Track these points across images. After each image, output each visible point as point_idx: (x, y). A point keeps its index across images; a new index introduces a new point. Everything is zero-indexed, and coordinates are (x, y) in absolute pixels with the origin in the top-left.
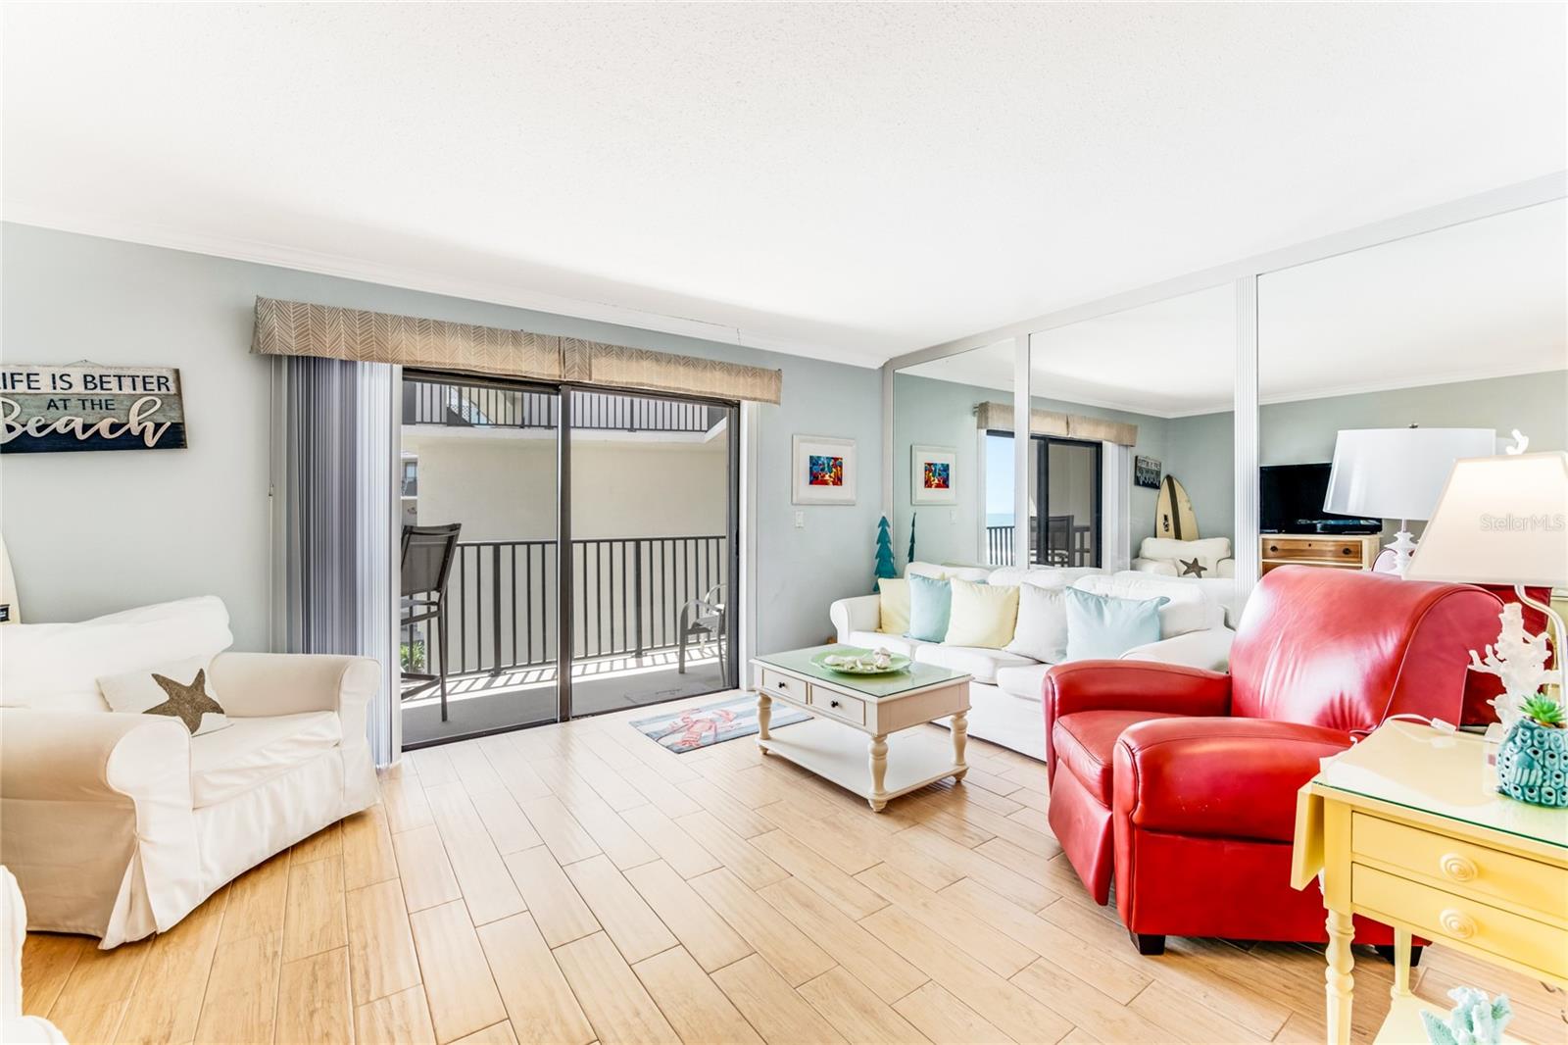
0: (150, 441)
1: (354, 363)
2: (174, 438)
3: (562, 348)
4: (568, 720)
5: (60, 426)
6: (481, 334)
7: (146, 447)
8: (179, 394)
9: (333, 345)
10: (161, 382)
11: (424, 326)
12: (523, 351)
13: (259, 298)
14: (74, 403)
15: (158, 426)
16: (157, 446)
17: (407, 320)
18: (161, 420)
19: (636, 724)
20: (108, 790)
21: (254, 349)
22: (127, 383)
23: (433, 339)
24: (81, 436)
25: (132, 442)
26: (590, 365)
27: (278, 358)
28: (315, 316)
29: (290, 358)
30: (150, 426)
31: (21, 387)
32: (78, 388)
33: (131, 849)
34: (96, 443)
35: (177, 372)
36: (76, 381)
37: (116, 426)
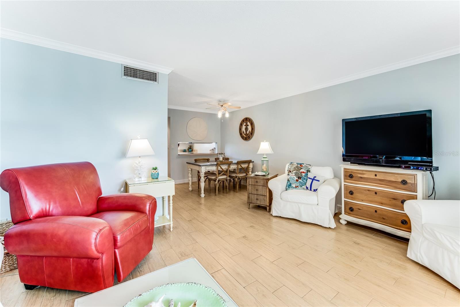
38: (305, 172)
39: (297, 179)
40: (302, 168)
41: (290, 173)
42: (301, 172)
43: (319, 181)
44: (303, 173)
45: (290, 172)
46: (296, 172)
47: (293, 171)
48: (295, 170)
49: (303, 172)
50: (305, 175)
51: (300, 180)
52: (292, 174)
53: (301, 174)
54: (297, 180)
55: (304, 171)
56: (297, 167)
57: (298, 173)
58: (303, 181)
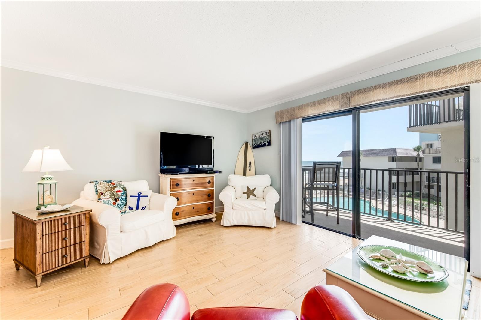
0: (267, 145)
1: (290, 121)
2: (270, 143)
5: (258, 143)
6: (315, 103)
8: (270, 135)
10: (268, 133)
11: (302, 106)
14: (260, 139)
15: (268, 141)
17: (298, 106)
18: (268, 140)
21: (277, 123)
22: (265, 134)
25: (264, 145)
26: (350, 101)
27: (280, 124)
31: (256, 137)
32: (260, 137)
34: (261, 146)
35: (270, 131)
36: (260, 135)
37: (263, 142)
38: (121, 191)
39: (114, 201)
40: (115, 187)
41: (101, 196)
42: (117, 192)
43: (147, 196)
44: (119, 193)
45: (102, 194)
46: (110, 193)
47: (106, 192)
48: (108, 191)
49: (119, 191)
50: (122, 194)
51: (118, 202)
52: (105, 197)
53: (117, 194)
54: (114, 204)
55: (120, 189)
56: (109, 185)
57: (114, 194)
58: (121, 202)
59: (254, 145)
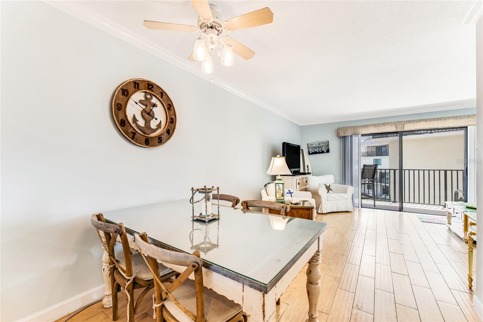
0: (325, 152)
1: (352, 136)
2: (328, 151)
3: (395, 124)
4: (401, 211)
5: (316, 151)
6: (375, 125)
7: (324, 153)
8: (328, 144)
9: (349, 133)
10: (326, 143)
11: (364, 126)
12: (386, 127)
13: (338, 128)
14: (317, 147)
15: (326, 149)
16: (326, 152)
17: (361, 126)
18: (326, 148)
19: (417, 216)
20: (319, 194)
21: (337, 136)
22: (322, 143)
23: (366, 129)
24: (318, 152)
25: (323, 152)
26: (404, 126)
27: (341, 137)
28: (345, 129)
29: (343, 137)
30: (325, 149)
31: (312, 146)
32: (317, 145)
33: (321, 203)
34: (319, 153)
35: (328, 141)
36: (317, 144)
37: (321, 150)
59: (310, 152)
